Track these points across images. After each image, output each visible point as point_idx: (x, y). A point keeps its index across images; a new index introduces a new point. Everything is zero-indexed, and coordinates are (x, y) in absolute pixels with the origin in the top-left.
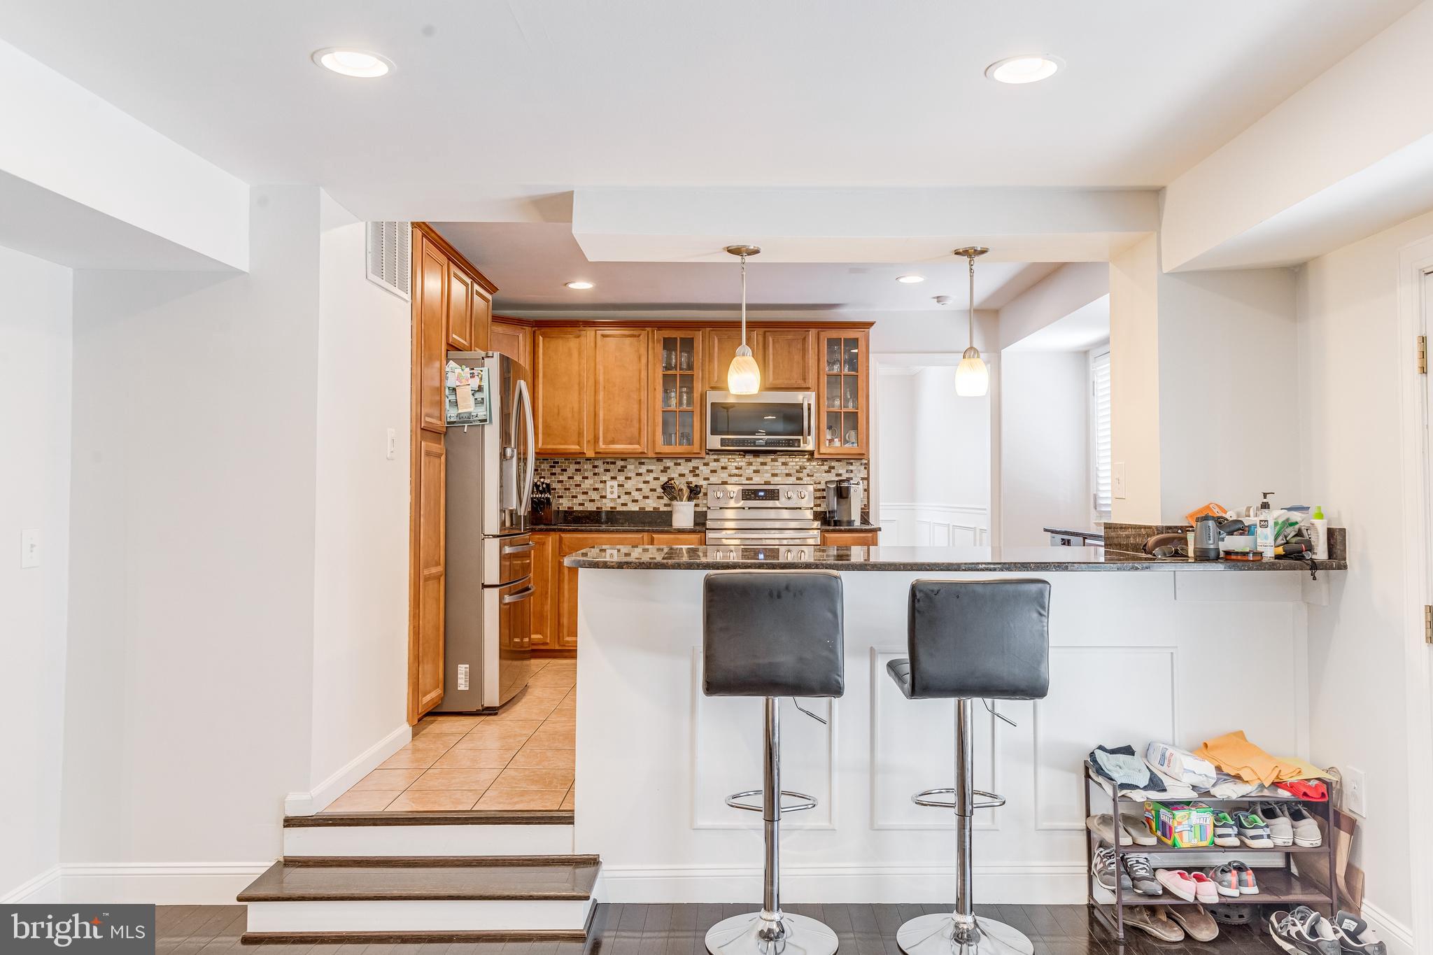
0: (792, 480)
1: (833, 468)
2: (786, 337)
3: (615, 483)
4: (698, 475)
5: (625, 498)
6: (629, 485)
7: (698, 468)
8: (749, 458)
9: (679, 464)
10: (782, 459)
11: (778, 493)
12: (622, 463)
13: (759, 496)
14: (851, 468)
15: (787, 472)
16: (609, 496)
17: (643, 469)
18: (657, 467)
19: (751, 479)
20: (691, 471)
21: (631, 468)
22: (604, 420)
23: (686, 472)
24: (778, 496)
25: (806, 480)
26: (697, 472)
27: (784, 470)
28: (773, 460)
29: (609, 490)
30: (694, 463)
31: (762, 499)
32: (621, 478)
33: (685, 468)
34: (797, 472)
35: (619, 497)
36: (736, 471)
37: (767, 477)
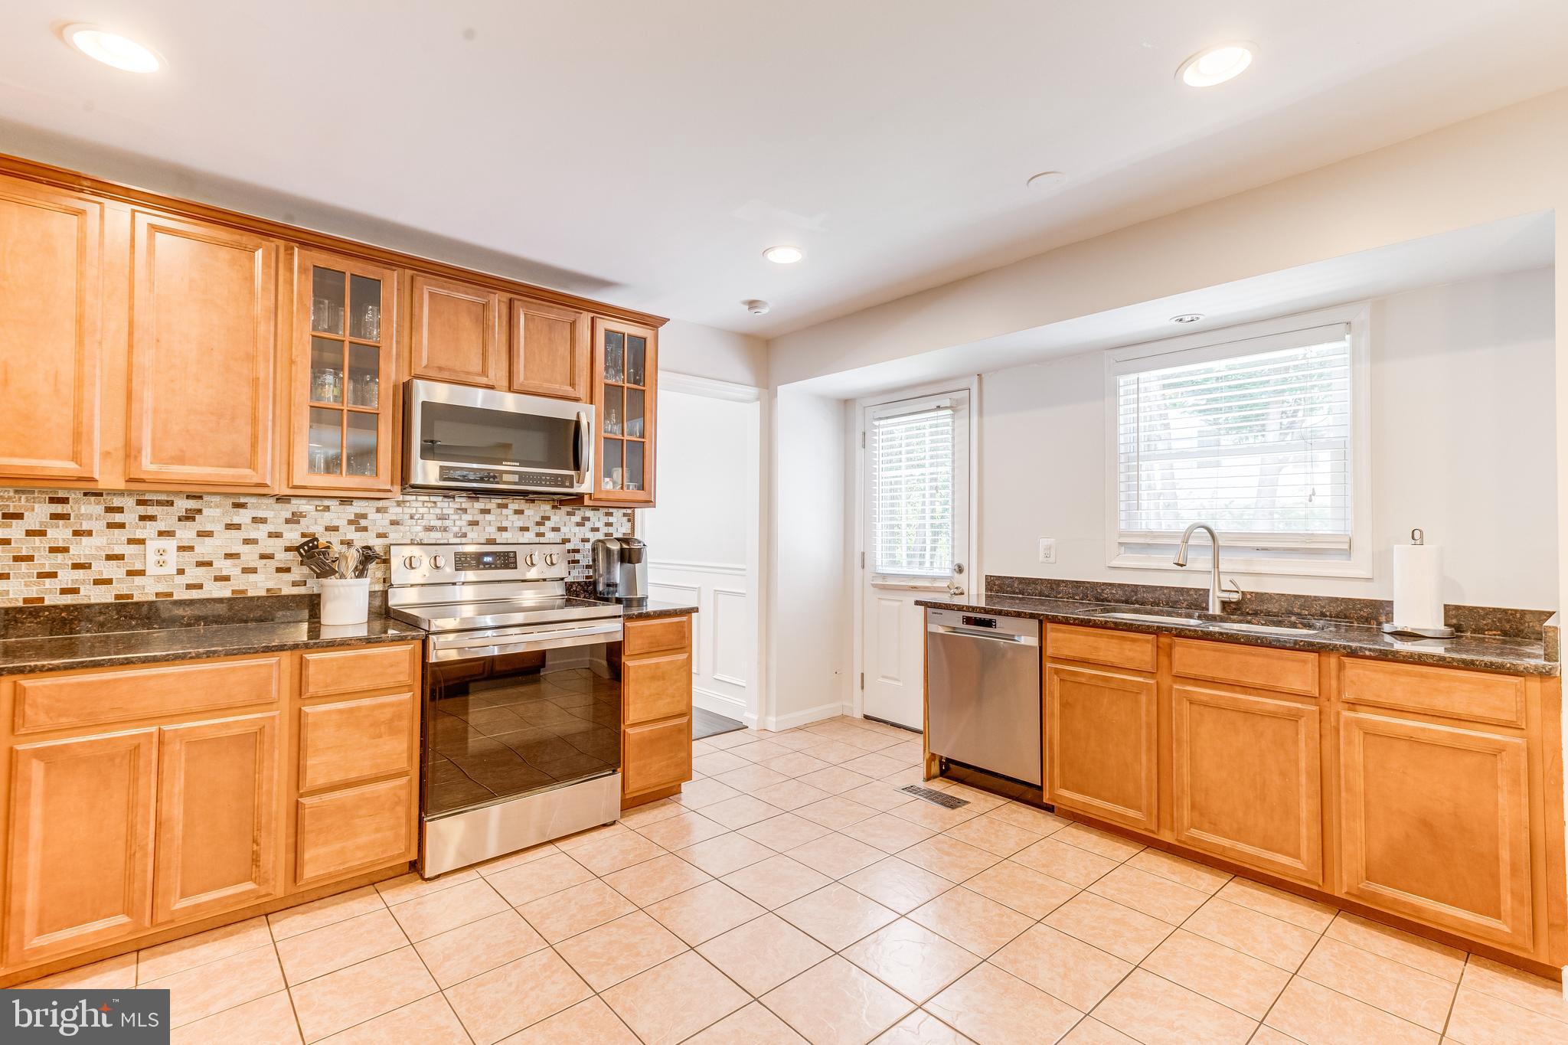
0: (529, 536)
1: (588, 519)
2: (547, 315)
3: (171, 544)
4: (365, 529)
5: (194, 574)
6: (205, 549)
7: (364, 516)
8: (462, 501)
9: (327, 508)
10: (514, 505)
11: (515, 557)
12: (192, 504)
13: (485, 564)
14: (611, 519)
15: (521, 524)
16: (152, 569)
17: (243, 517)
18: (276, 514)
19: (465, 535)
20: (350, 522)
21: (214, 514)
22: (155, 411)
23: (342, 523)
24: (516, 562)
25: (551, 536)
26: (363, 523)
27: (519, 522)
28: (500, 506)
29: (152, 557)
30: (358, 507)
31: (490, 568)
32: (186, 533)
33: (339, 515)
34: (538, 524)
35: (181, 572)
36: (438, 523)
37: (491, 532)
